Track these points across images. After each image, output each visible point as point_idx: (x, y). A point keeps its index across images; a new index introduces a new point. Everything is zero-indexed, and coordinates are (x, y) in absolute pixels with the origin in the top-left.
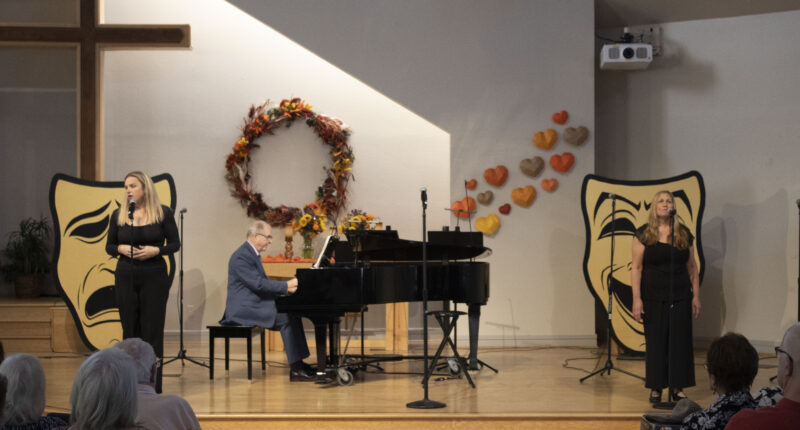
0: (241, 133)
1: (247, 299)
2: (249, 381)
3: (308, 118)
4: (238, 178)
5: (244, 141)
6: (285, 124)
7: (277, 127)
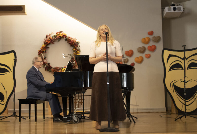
0: (43, 43)
3: (65, 38)
5: (44, 45)
6: (58, 40)
7: (55, 41)
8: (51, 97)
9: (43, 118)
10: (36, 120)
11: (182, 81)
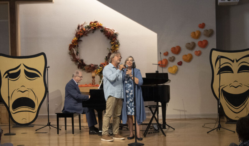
1: (72, 102)
2: (73, 135)
3: (101, 29)
4: (74, 53)
5: (75, 39)
6: (92, 32)
7: (89, 33)
8: (88, 110)
10: (73, 132)
11: (231, 86)
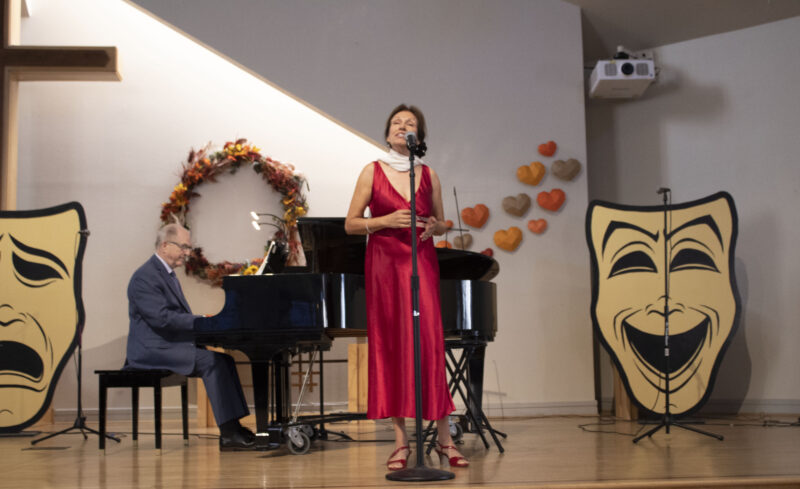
0: (180, 179)
2: (158, 451)
3: (255, 163)
5: (181, 187)
6: (229, 170)
7: (220, 173)
8: (212, 364)
9: (182, 437)
10: (158, 444)
11: (651, 312)
